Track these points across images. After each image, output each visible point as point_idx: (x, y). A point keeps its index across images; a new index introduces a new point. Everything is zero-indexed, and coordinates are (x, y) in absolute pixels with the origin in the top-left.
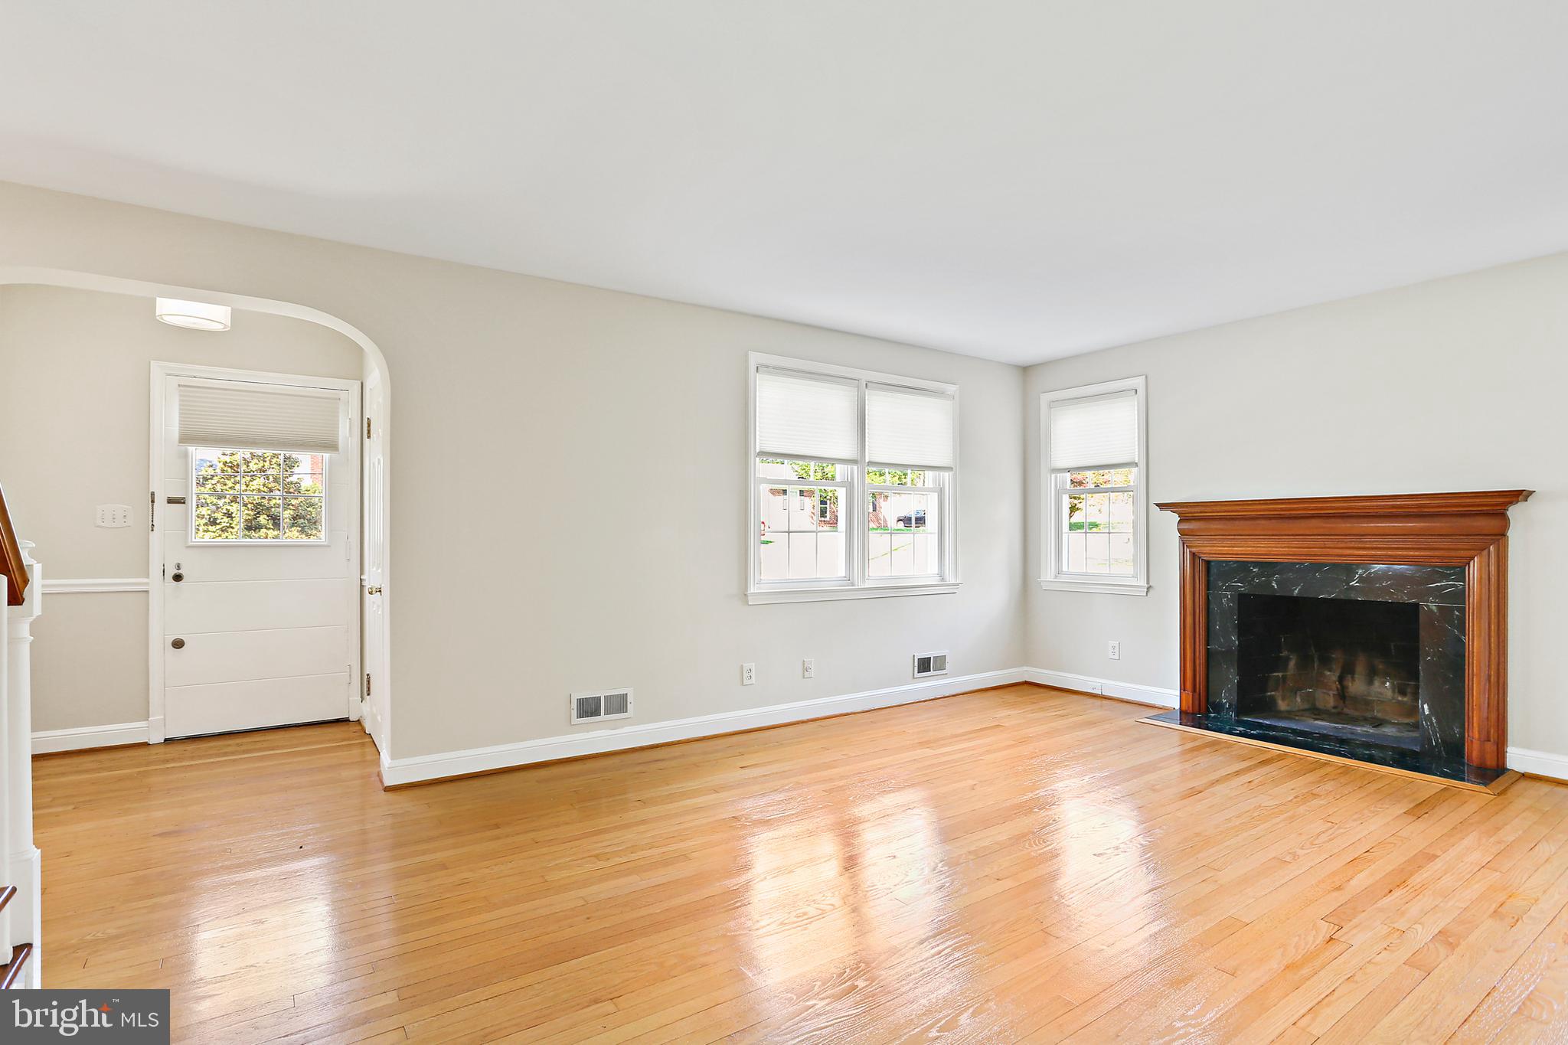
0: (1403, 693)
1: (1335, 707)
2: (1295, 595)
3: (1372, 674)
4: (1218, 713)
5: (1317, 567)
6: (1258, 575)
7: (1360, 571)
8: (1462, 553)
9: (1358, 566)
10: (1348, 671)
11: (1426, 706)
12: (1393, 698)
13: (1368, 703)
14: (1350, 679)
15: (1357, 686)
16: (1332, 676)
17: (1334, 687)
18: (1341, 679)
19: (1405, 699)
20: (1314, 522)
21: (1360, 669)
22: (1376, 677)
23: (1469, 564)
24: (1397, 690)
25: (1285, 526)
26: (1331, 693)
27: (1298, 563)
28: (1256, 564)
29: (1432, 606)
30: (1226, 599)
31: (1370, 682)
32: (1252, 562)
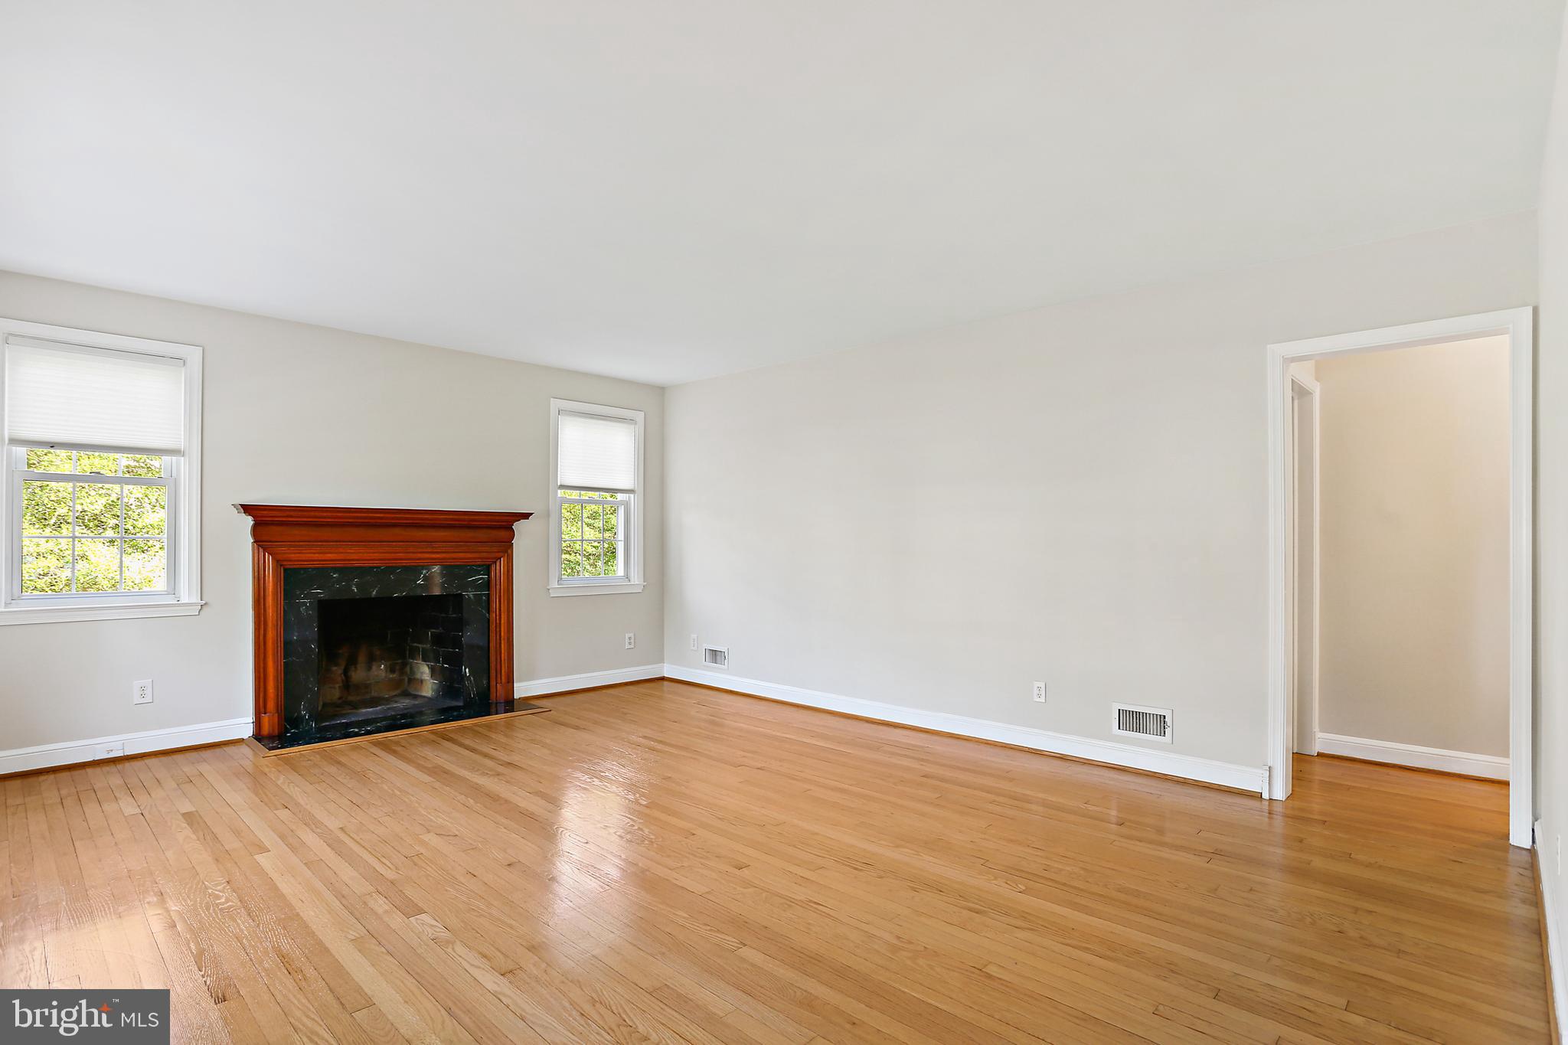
0: (392, 671)
1: (340, 698)
2: (373, 596)
3: (371, 659)
4: (296, 727)
5: (390, 570)
6: (338, 581)
7: (424, 572)
8: (493, 555)
9: (423, 567)
10: (352, 661)
11: (467, 670)
12: (386, 677)
13: (367, 686)
14: (353, 669)
15: (358, 675)
16: (337, 671)
17: (339, 679)
18: (346, 672)
19: (395, 676)
20: (397, 531)
21: (362, 658)
22: (374, 663)
23: (495, 562)
24: (389, 670)
25: (372, 533)
26: (337, 686)
27: (375, 567)
28: (336, 570)
29: (470, 594)
30: (305, 605)
31: (369, 668)
32: (332, 568)
